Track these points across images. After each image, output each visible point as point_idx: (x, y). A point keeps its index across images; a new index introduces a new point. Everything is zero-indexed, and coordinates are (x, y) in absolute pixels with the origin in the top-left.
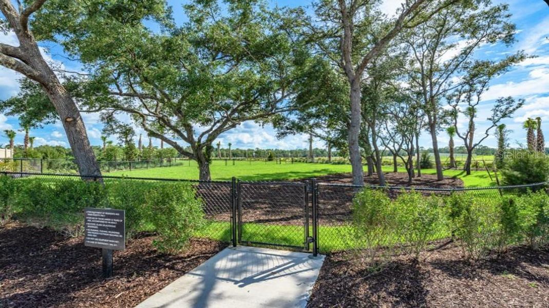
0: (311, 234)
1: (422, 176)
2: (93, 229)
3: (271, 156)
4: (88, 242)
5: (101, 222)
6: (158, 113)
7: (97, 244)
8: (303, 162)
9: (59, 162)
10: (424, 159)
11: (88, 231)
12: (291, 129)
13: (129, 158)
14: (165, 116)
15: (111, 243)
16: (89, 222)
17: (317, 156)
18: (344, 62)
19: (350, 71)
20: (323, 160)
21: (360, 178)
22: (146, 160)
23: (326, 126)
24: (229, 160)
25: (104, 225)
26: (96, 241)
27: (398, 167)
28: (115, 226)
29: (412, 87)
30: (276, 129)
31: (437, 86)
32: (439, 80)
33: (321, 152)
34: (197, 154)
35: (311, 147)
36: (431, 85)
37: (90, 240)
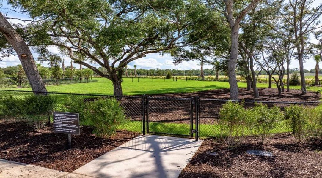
0: (194, 128)
1: (290, 91)
2: (58, 123)
3: (169, 75)
4: (56, 130)
5: (64, 119)
6: (80, 46)
7: (62, 131)
8: (195, 80)
9: (3, 80)
10: (294, 79)
11: (55, 124)
12: (185, 57)
13: (56, 77)
14: (85, 48)
15: (71, 131)
16: (56, 120)
17: (207, 75)
18: (227, 13)
19: (232, 20)
20: (212, 78)
21: (236, 93)
22: (68, 78)
23: (214, 55)
24: (135, 77)
25: (66, 121)
26: (61, 130)
27: (272, 84)
28: (73, 122)
29: (286, 26)
30: (173, 57)
31: (306, 26)
32: (308, 22)
33: (211, 71)
34: (112, 76)
35: (202, 68)
36: (301, 25)
37: (57, 129)
